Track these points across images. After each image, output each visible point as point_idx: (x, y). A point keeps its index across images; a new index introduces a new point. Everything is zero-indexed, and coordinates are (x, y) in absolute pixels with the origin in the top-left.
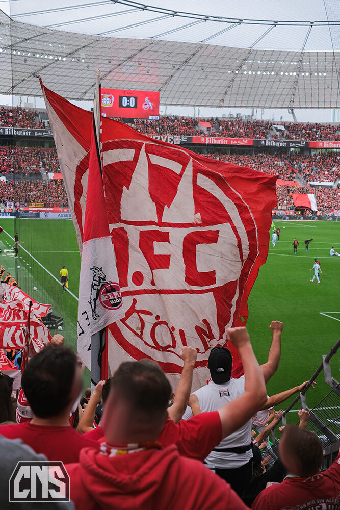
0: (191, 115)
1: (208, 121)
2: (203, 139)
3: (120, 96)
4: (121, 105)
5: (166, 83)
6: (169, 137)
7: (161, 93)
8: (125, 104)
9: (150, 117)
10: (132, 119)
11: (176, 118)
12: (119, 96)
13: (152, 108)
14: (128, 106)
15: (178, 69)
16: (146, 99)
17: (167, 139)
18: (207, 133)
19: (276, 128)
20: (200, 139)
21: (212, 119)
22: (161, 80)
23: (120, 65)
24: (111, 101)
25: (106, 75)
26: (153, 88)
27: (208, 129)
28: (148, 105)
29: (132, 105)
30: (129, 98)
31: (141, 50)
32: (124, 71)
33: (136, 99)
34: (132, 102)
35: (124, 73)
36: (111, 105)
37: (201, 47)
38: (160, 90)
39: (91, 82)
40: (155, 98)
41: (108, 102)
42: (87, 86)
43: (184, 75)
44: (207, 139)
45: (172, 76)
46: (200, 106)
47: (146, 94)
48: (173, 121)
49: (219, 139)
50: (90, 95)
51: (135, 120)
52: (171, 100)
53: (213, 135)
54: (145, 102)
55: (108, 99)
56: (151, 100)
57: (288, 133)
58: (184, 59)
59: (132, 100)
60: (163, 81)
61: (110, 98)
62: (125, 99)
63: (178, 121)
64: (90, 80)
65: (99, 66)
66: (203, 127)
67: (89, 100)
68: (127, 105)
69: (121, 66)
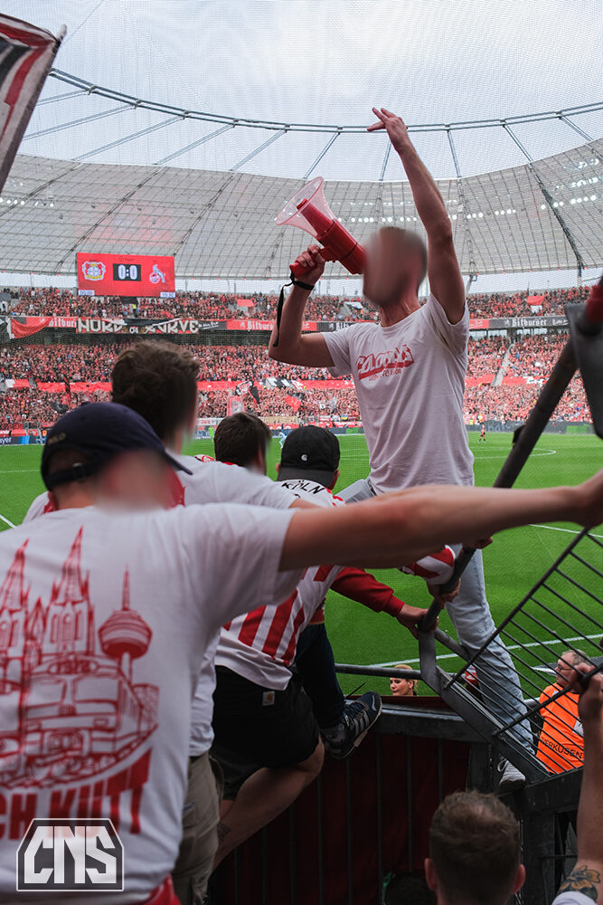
0: (224, 291)
1: (249, 298)
2: (243, 324)
3: (114, 265)
4: (116, 277)
5: (182, 242)
6: (191, 322)
7: (177, 259)
8: (122, 276)
9: (162, 294)
10: (135, 298)
11: (200, 295)
12: (113, 263)
13: (163, 281)
14: (128, 279)
15: (200, 218)
16: (155, 268)
17: (189, 324)
18: (248, 314)
19: (350, 307)
20: (239, 323)
21: (255, 294)
22: (174, 238)
23: (110, 213)
24: (101, 272)
25: (91, 231)
26: (165, 252)
27: (250, 309)
28: (157, 276)
29: (134, 276)
30: (128, 267)
31: (140, 186)
32: (118, 223)
33: (139, 268)
34: (134, 273)
35: (118, 227)
36: (102, 277)
37: (231, 177)
38: (175, 254)
39: (70, 244)
40: (167, 265)
41: (96, 274)
42: (62, 250)
43: (208, 227)
44: (249, 323)
45: (191, 230)
46: (236, 278)
47: (155, 260)
48: (196, 299)
49: (267, 323)
50: (70, 265)
51: (139, 300)
52: (192, 269)
53: (256, 317)
54: (152, 271)
55: (97, 269)
56: (162, 270)
57: (367, 311)
58: (206, 201)
59: (133, 269)
60: (177, 238)
61: (100, 267)
62: (122, 269)
63: (204, 298)
64: (67, 240)
65: (79, 214)
66: (243, 307)
67: (69, 274)
68: (126, 277)
69: (112, 215)
